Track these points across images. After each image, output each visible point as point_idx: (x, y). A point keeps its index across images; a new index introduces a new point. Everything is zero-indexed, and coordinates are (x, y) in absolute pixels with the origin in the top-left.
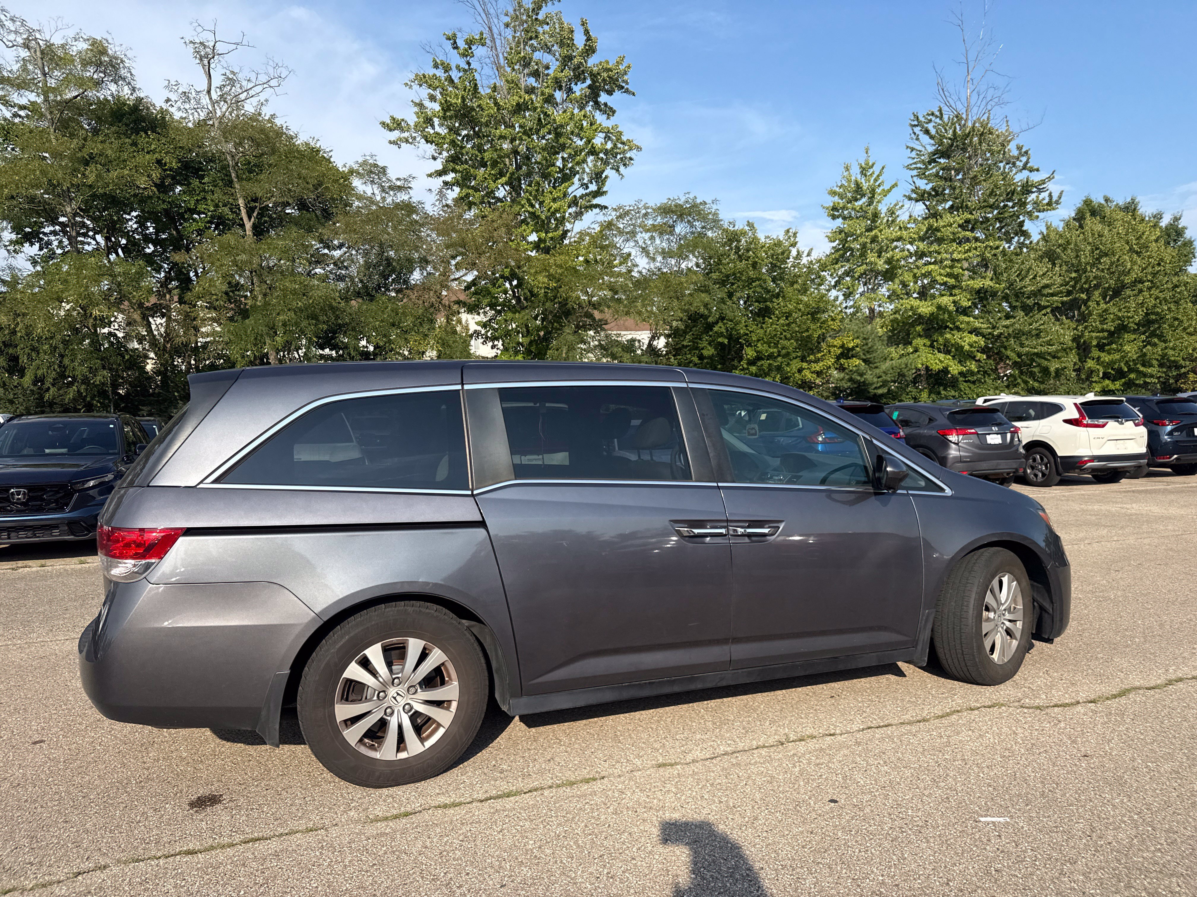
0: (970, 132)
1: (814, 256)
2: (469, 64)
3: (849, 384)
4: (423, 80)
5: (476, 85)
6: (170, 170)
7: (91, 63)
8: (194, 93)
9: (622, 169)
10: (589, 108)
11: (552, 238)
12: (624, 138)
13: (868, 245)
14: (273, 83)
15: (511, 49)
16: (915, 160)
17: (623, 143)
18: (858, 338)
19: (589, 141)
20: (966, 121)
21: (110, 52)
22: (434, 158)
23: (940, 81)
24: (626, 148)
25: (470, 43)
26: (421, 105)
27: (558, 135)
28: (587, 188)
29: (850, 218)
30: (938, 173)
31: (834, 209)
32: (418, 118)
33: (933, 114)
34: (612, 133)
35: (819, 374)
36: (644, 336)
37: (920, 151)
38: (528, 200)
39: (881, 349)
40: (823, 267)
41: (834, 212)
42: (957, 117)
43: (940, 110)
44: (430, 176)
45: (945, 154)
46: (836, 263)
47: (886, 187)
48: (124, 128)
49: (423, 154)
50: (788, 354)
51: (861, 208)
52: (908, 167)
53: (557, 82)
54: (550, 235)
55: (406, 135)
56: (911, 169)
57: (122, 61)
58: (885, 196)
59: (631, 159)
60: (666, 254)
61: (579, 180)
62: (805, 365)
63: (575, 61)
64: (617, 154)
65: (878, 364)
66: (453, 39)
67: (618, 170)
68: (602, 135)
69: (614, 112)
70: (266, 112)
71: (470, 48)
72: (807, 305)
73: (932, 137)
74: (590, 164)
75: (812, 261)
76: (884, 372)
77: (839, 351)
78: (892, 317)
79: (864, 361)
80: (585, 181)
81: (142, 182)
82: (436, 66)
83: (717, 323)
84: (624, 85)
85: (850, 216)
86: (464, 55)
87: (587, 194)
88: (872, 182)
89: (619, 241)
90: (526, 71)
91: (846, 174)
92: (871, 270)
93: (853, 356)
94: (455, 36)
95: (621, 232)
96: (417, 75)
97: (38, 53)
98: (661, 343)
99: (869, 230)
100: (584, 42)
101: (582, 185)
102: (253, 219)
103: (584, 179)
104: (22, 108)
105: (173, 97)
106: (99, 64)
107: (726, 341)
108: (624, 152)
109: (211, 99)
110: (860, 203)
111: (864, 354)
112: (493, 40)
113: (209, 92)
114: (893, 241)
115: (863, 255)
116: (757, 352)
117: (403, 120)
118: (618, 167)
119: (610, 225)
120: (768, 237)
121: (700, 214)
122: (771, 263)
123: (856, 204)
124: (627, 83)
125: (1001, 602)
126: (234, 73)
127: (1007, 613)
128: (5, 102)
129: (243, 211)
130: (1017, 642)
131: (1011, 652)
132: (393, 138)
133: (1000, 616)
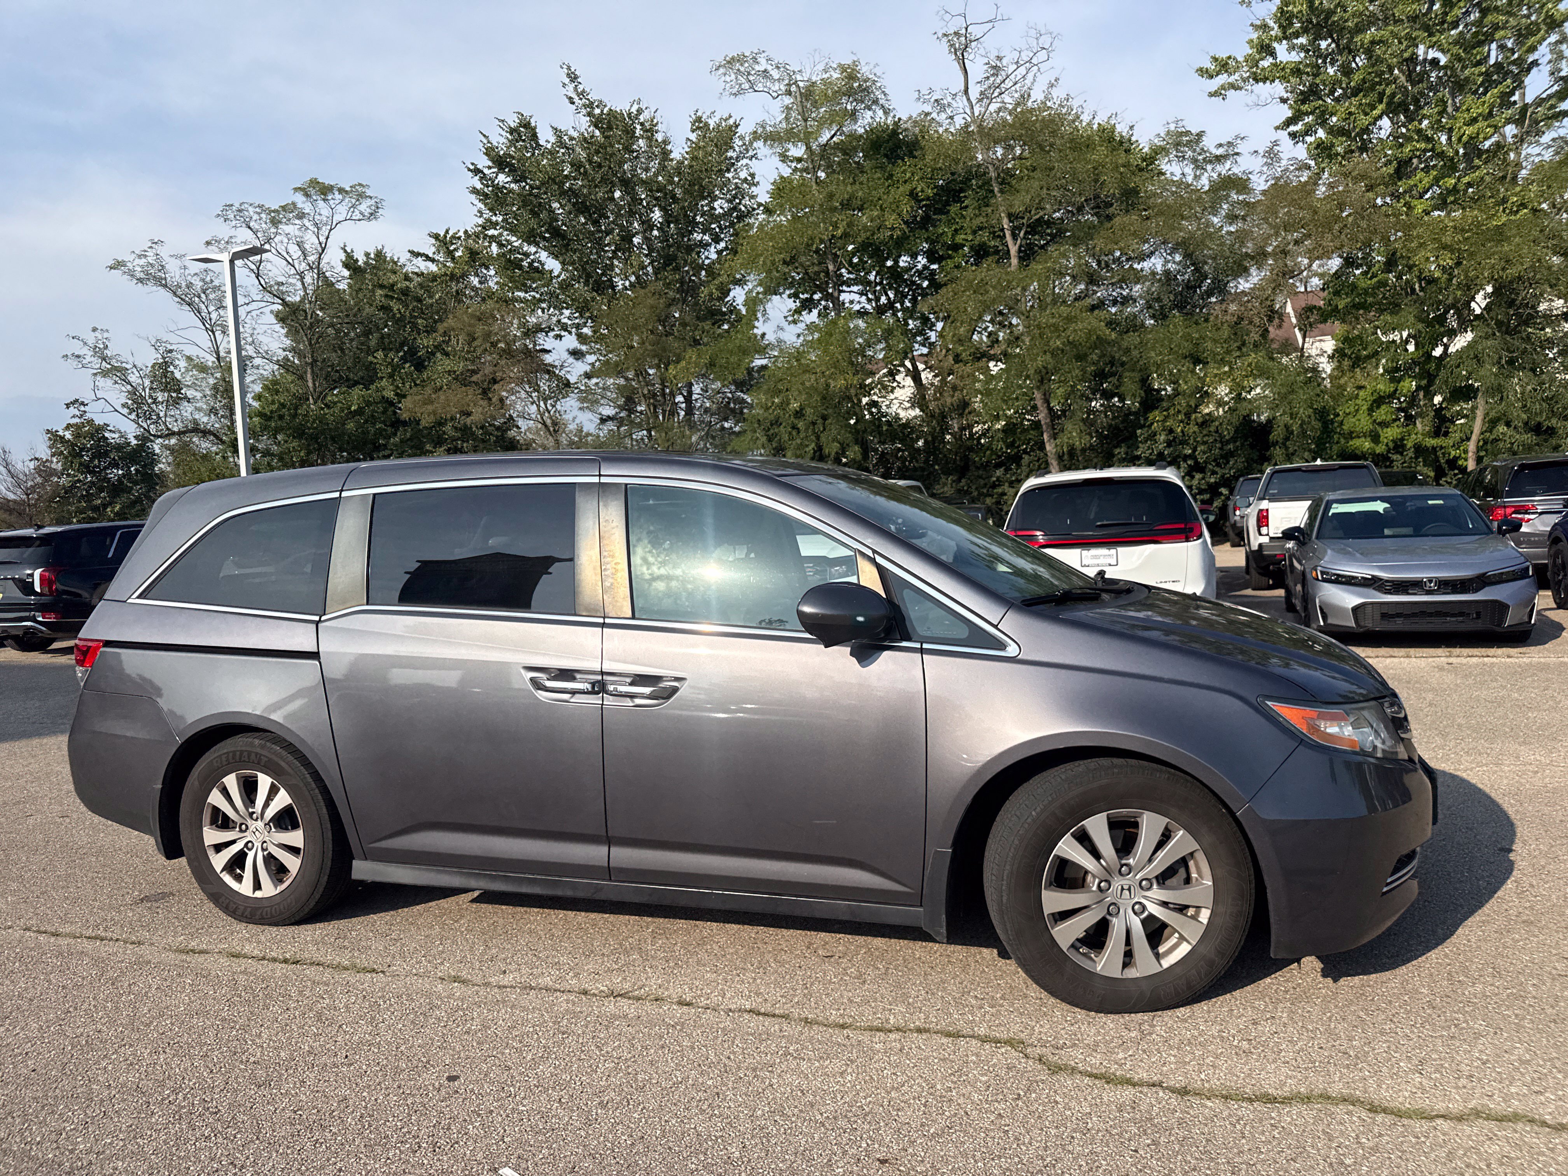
7: (844, 94)
8: (949, 99)
14: (1042, 55)
21: (860, 75)
22: (1284, 101)
26: (1261, 28)
27: (1484, 12)
32: (1252, 48)
44: (1276, 127)
48: (882, 160)
54: (1466, 179)
55: (1233, 78)
57: (873, 82)
70: (1058, 94)
97: (799, 97)
101: (1556, 82)
102: (1018, 242)
104: (799, 160)
106: (850, 93)
109: (968, 99)
113: (966, 91)
117: (1229, 58)
125: (1124, 862)
126: (999, 58)
127: (1155, 886)
128: (784, 158)
129: (1008, 234)
130: (1189, 948)
131: (1166, 963)
132: (1213, 89)
133: (1129, 890)
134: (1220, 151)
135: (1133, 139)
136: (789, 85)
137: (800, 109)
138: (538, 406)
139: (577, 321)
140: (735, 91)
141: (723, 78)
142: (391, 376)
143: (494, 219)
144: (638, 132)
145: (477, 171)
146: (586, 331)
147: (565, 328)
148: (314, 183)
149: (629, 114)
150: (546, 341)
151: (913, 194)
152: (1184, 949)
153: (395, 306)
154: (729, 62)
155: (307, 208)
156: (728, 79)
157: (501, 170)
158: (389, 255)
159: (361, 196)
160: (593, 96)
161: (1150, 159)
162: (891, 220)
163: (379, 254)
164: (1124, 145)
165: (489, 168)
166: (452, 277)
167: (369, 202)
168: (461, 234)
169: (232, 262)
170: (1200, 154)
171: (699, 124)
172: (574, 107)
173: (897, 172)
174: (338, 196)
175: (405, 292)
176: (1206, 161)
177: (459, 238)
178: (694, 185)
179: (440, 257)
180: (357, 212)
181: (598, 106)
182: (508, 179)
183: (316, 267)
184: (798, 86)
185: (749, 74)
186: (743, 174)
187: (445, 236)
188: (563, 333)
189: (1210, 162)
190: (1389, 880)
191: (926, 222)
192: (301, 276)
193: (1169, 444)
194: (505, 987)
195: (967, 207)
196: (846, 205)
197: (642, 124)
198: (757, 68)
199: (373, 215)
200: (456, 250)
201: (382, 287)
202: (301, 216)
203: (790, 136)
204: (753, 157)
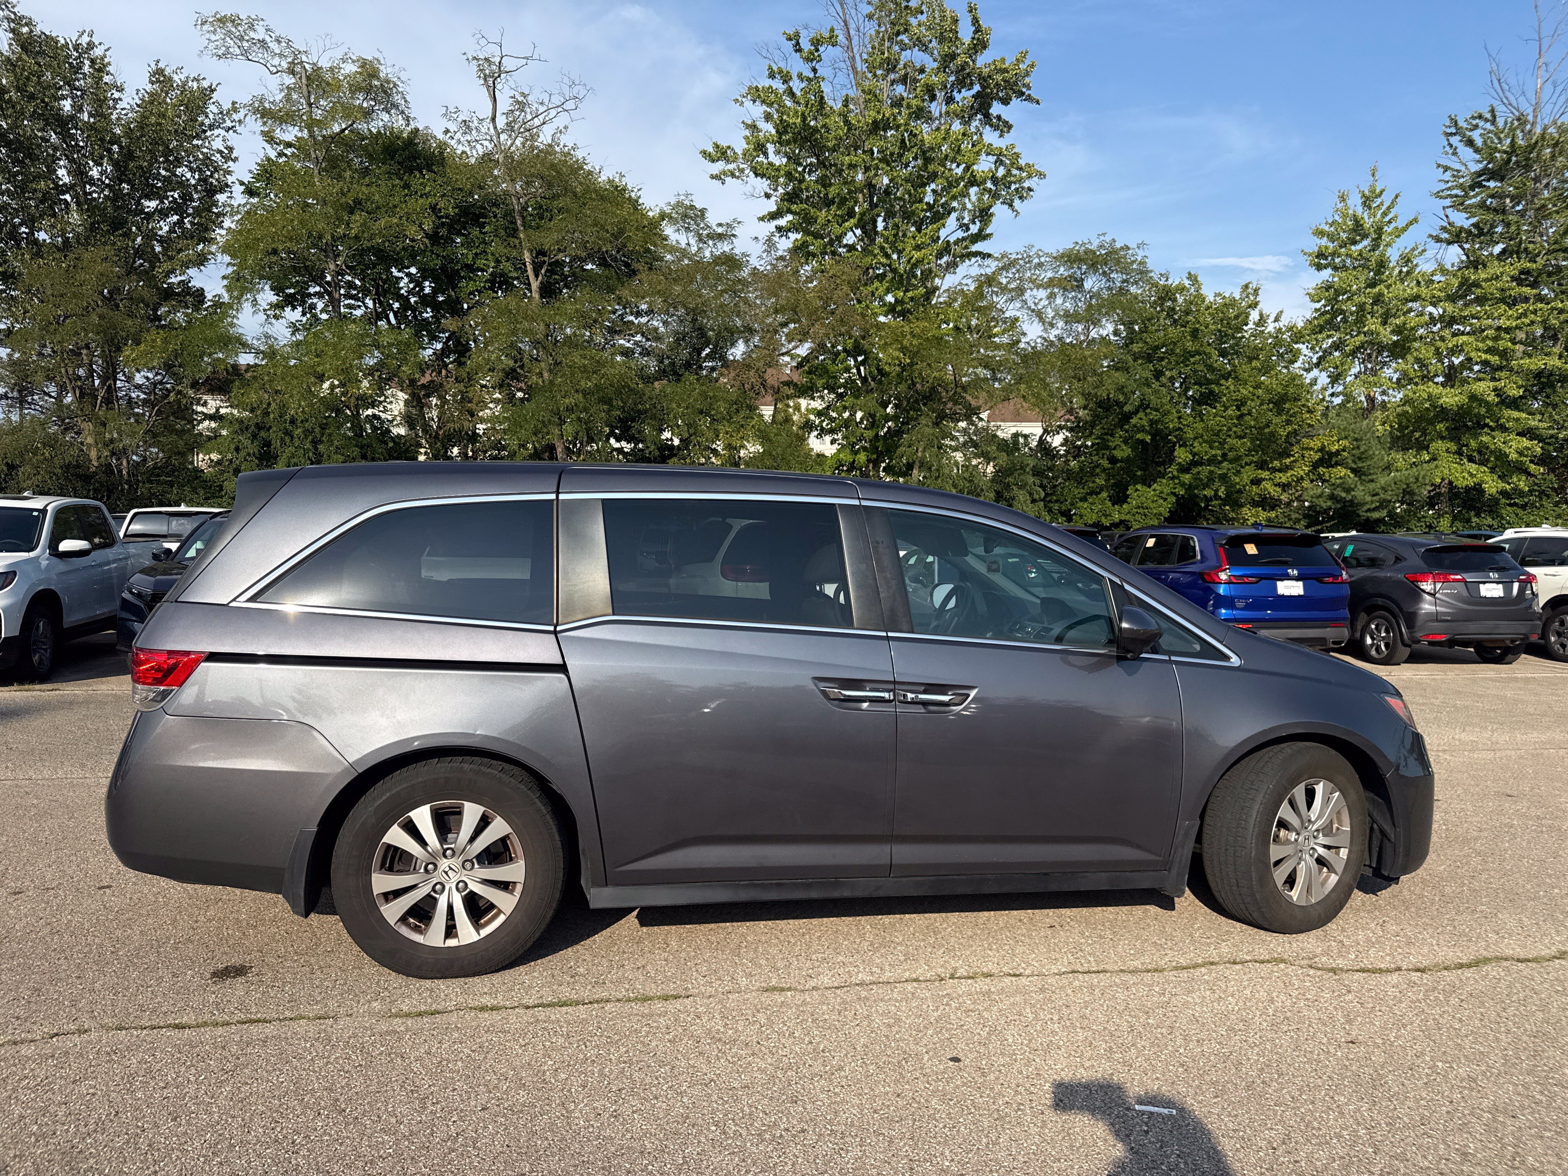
0: (1537, 142)
1: (1284, 322)
2: (815, 70)
3: (1329, 503)
4: (757, 94)
5: (822, 98)
6: (447, 217)
7: (360, 89)
8: (476, 122)
9: (1017, 203)
10: (975, 123)
11: (912, 299)
12: (1022, 162)
13: (1368, 307)
14: (570, 105)
15: (873, 48)
16: (1450, 184)
17: (1020, 169)
18: (1346, 438)
19: (968, 168)
20: (1533, 124)
21: (381, 75)
22: (768, 196)
23: (1495, 68)
24: (1024, 174)
25: (816, 43)
26: (753, 127)
27: (927, 160)
28: (968, 229)
29: (1344, 268)
30: (1485, 202)
31: (1320, 255)
32: (748, 143)
33: (1480, 117)
34: (1005, 156)
35: (1285, 487)
36: (1034, 430)
37: (1458, 171)
38: (882, 248)
39: (1380, 455)
40: (1298, 337)
41: (1320, 259)
42: (1519, 119)
43: (1492, 111)
44: (762, 219)
45: (1497, 174)
46: (1320, 332)
47: (1401, 223)
48: (396, 167)
49: (751, 190)
50: (1237, 459)
51: (1360, 255)
52: (1438, 195)
53: (928, 91)
54: (910, 294)
55: (731, 166)
56: (1441, 197)
57: (395, 85)
58: (1398, 236)
59: (1030, 189)
60: (1070, 318)
61: (958, 220)
62: (1265, 474)
63: (959, 61)
64: (1011, 183)
65: (1374, 477)
66: (794, 39)
67: (1011, 205)
68: (992, 159)
69: (1010, 127)
70: (567, 140)
71: (817, 50)
72: (1268, 391)
73: (1477, 151)
74: (974, 198)
75: (1280, 329)
76: (1383, 488)
77: (1317, 456)
78: (1399, 410)
79: (1354, 471)
80: (966, 221)
81: (412, 231)
82: (772, 76)
83: (1136, 412)
84: (1024, 90)
85: (1344, 266)
86: (808, 60)
87: (964, 239)
88: (1379, 216)
89: (1000, 301)
90: (892, 76)
91: (1340, 206)
92: (1371, 343)
93: (1337, 464)
94: (797, 35)
95: (1004, 289)
96: (750, 88)
97: (304, 80)
98: (1057, 441)
99: (1372, 284)
100: (972, 35)
101: (961, 227)
102: (540, 278)
103: (963, 218)
104: (289, 145)
105: (453, 127)
106: (368, 90)
107: (1148, 438)
108: (1020, 180)
109: (495, 128)
110: (1359, 247)
111: (1354, 461)
112: (849, 38)
113: (493, 119)
114: (1407, 301)
115: (1360, 321)
116: (1194, 455)
117: (729, 147)
118: (1012, 201)
119: (990, 280)
120: (1220, 294)
121: (1118, 262)
122: (1220, 331)
123: (1353, 248)
124: (1029, 88)
126: (524, 95)
128: (270, 138)
129: (529, 268)
132: (716, 172)
134: (720, 230)
135: (641, 201)
136: (292, 63)
137: (306, 93)
140: (220, 52)
141: (208, 35)
144: (86, 69)
149: (77, 47)
152: (1334, 879)
154: (220, 20)
156: (213, 38)
160: (20, 10)
161: (656, 223)
164: (634, 205)
170: (703, 229)
171: (159, 76)
173: (414, 183)
176: (710, 236)
181: (26, 24)
184: (304, 68)
185: (241, 39)
186: (218, 144)
189: (712, 238)
197: (93, 61)
198: (252, 34)
204: (229, 129)
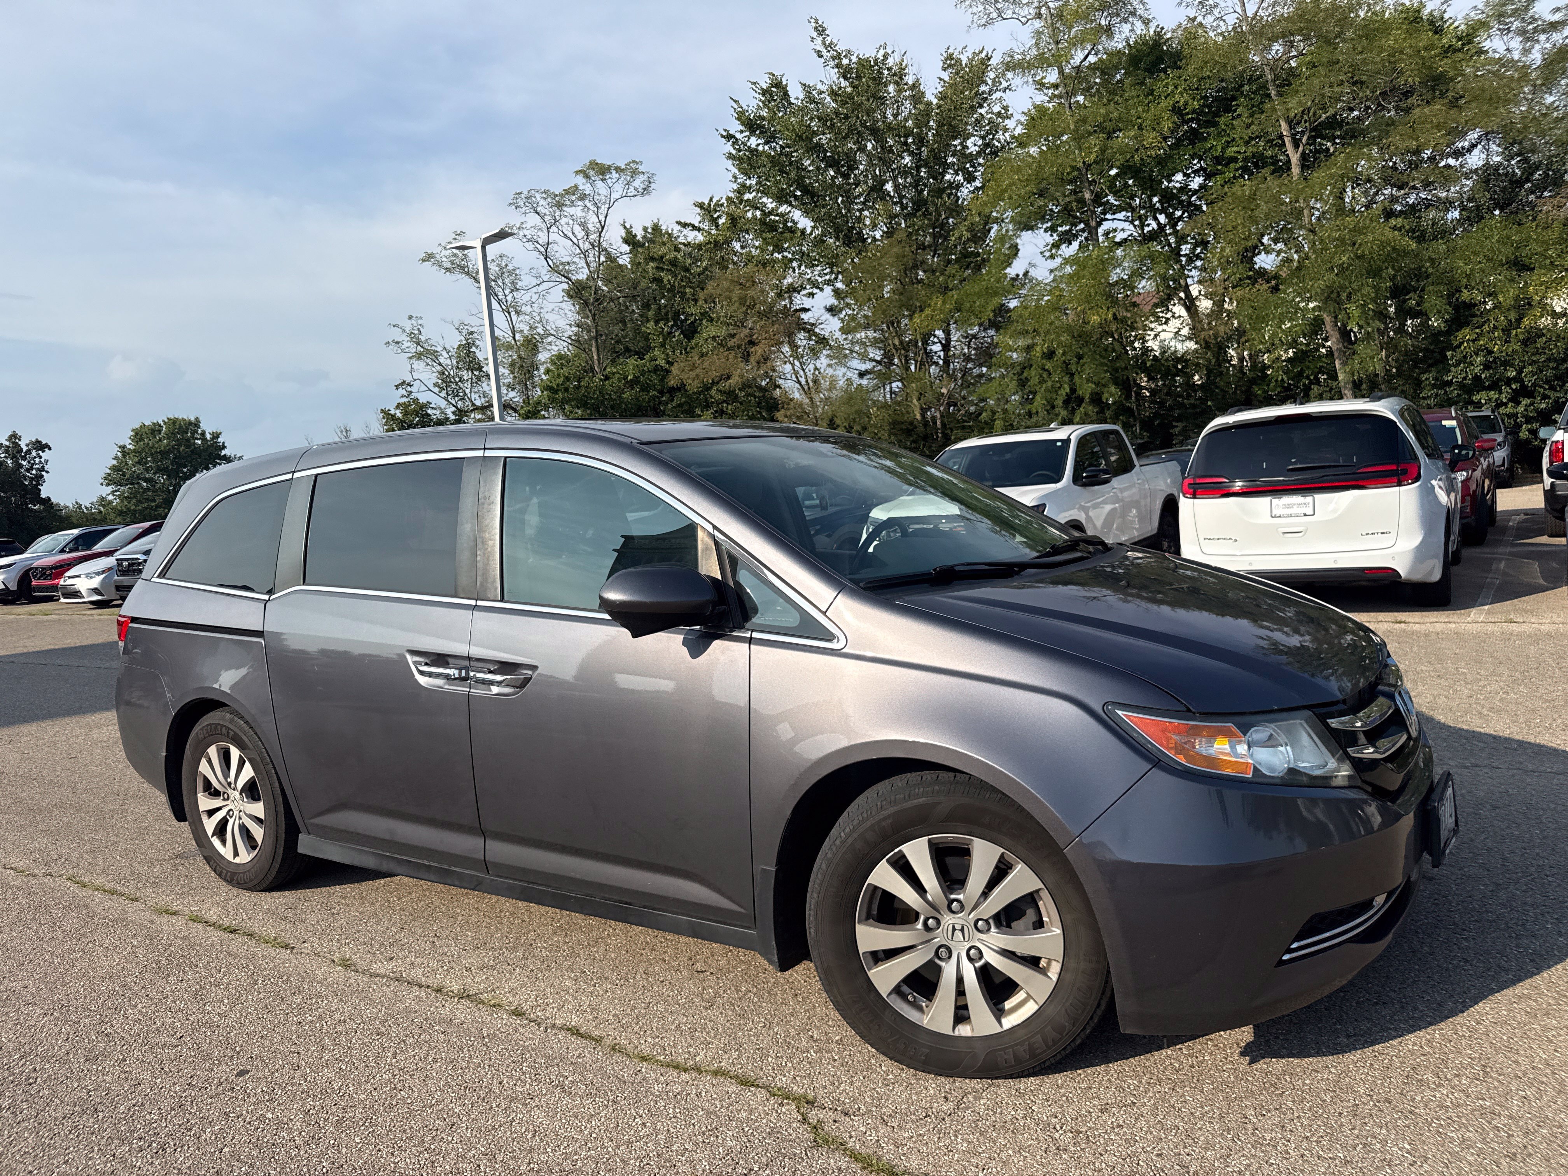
7: (1096, 9)
97: (1049, 20)
102: (1301, 149)
106: (1103, 7)
125: (953, 897)
127: (993, 929)
128: (1040, 85)
129: (1287, 141)
130: (1036, 1007)
131: (1009, 1022)
133: (962, 930)
134: (1557, 17)
135: (1446, 16)
136: (1039, 8)
137: (1051, 31)
138: (793, 365)
139: (827, 277)
140: (983, 21)
142: (663, 345)
143: (748, 182)
144: (886, 78)
145: (729, 137)
146: (840, 285)
147: (815, 285)
148: (593, 164)
149: (876, 61)
150: (800, 300)
151: (1176, 110)
152: (1031, 1008)
153: (666, 277)
155: (587, 188)
156: (975, 10)
157: (752, 132)
158: (664, 228)
159: (635, 173)
160: (841, 47)
161: (1468, 37)
162: (1151, 138)
163: (656, 228)
164: (1436, 26)
165: (741, 132)
166: (716, 243)
167: (642, 178)
168: (724, 201)
169: (483, 247)
170: (1530, 23)
172: (823, 60)
173: (1159, 87)
174: (615, 175)
175: (674, 263)
176: (1539, 30)
177: (722, 205)
178: (943, 125)
179: (705, 226)
180: (632, 189)
181: (846, 56)
182: (760, 141)
183: (597, 245)
184: (1049, 8)
186: (997, 109)
187: (709, 205)
188: (815, 291)
189: (1544, 31)
190: (1294, 946)
191: (1194, 137)
192: (585, 254)
193: (1487, 366)
194: (377, 975)
195: (1239, 116)
196: (1101, 128)
197: (889, 69)
199: (646, 191)
200: (719, 217)
201: (652, 259)
202: (583, 197)
203: (1043, 61)
204: (1006, 89)
